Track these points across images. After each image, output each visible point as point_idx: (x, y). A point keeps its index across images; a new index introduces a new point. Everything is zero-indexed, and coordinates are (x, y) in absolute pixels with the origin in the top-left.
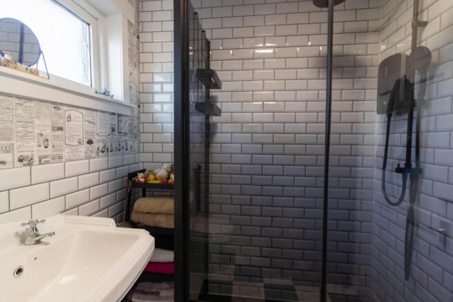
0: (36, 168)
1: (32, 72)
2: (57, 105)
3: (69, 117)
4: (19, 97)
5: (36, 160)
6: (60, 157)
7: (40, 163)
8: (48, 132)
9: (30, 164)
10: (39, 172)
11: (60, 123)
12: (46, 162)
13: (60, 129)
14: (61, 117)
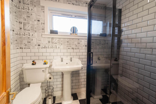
0: (74, 50)
1: (76, 34)
2: (78, 39)
3: (81, 41)
4: (72, 39)
5: (74, 49)
6: (79, 48)
7: (75, 49)
8: (77, 44)
9: (73, 49)
10: (75, 50)
11: (79, 42)
12: (76, 49)
13: (79, 43)
14: (79, 41)
